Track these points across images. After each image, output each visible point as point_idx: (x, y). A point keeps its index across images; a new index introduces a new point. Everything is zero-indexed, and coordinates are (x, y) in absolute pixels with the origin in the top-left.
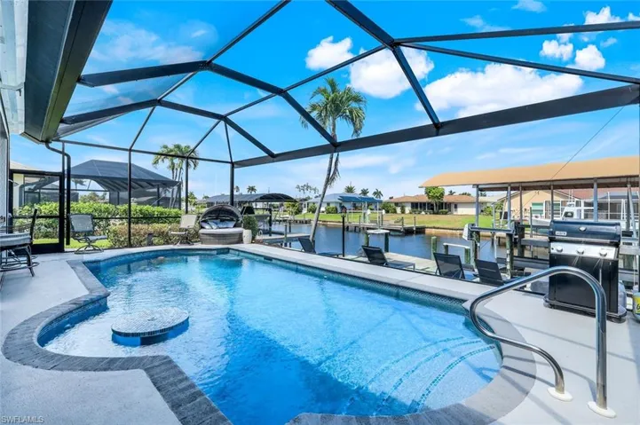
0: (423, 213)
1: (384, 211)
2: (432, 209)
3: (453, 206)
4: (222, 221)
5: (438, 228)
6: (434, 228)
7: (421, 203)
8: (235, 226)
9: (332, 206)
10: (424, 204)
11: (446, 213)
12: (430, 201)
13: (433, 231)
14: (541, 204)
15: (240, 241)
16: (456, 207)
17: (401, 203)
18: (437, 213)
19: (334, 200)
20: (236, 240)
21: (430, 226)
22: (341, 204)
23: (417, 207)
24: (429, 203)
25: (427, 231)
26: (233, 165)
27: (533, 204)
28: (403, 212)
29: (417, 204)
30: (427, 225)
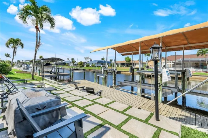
0: (124, 67)
2: (127, 65)
5: (125, 72)
6: (124, 71)
12: (126, 62)
17: (118, 63)
19: (94, 62)
22: (97, 64)
25: (122, 72)
28: (118, 66)
29: (122, 63)
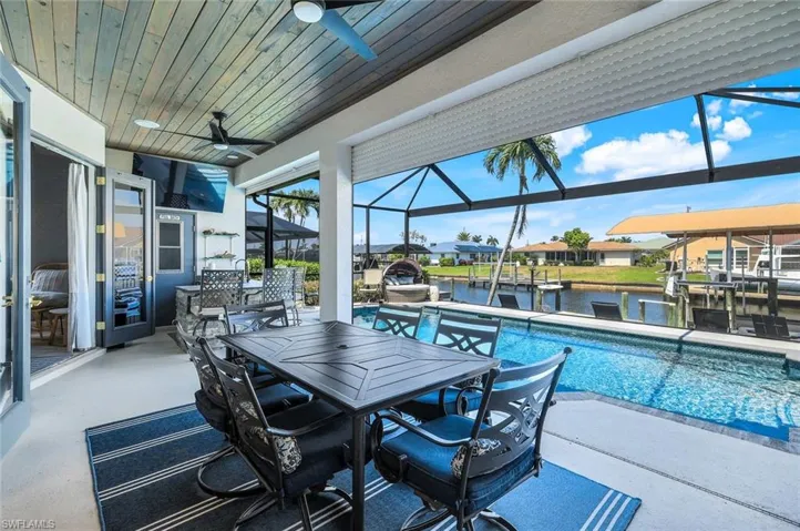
0: (562, 264)
1: (518, 263)
2: (573, 260)
3: (599, 256)
4: (399, 276)
5: (587, 283)
6: (583, 282)
7: (559, 253)
8: (415, 282)
9: (447, 257)
10: (563, 253)
11: (591, 265)
12: (570, 249)
13: (582, 286)
14: (720, 252)
15: (427, 298)
16: (603, 257)
17: (533, 252)
18: (581, 264)
19: (449, 251)
20: (423, 297)
21: (577, 280)
22: (458, 255)
23: (553, 258)
24: (568, 253)
25: (574, 286)
26: (409, 214)
27: (710, 252)
28: (536, 263)
29: (553, 253)
30: (573, 280)
